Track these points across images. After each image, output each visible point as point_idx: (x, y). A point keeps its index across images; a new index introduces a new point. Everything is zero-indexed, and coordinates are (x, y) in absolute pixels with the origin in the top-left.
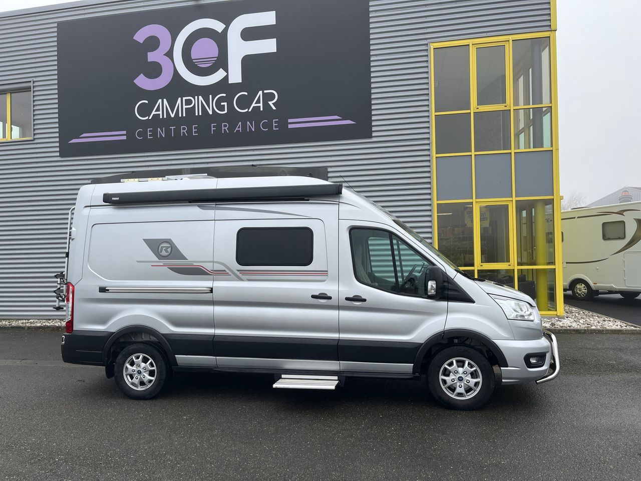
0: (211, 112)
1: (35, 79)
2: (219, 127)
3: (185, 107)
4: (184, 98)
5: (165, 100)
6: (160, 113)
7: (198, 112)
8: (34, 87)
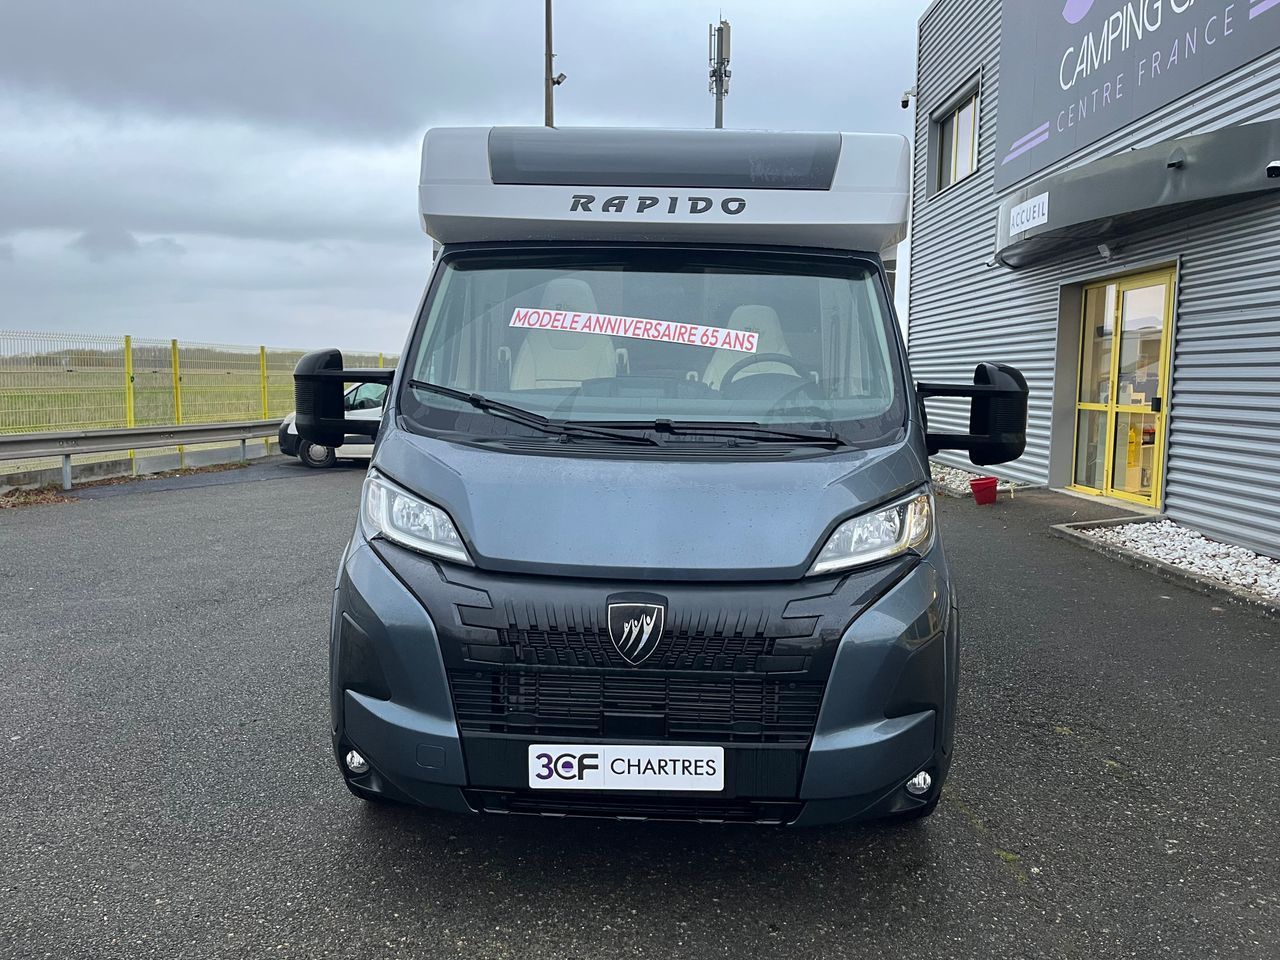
0: (1140, 38)
1: (984, 62)
2: (1147, 67)
3: (1111, 38)
4: (1112, 19)
5: (1091, 34)
6: (1084, 66)
7: (1125, 44)
8: (983, 77)
